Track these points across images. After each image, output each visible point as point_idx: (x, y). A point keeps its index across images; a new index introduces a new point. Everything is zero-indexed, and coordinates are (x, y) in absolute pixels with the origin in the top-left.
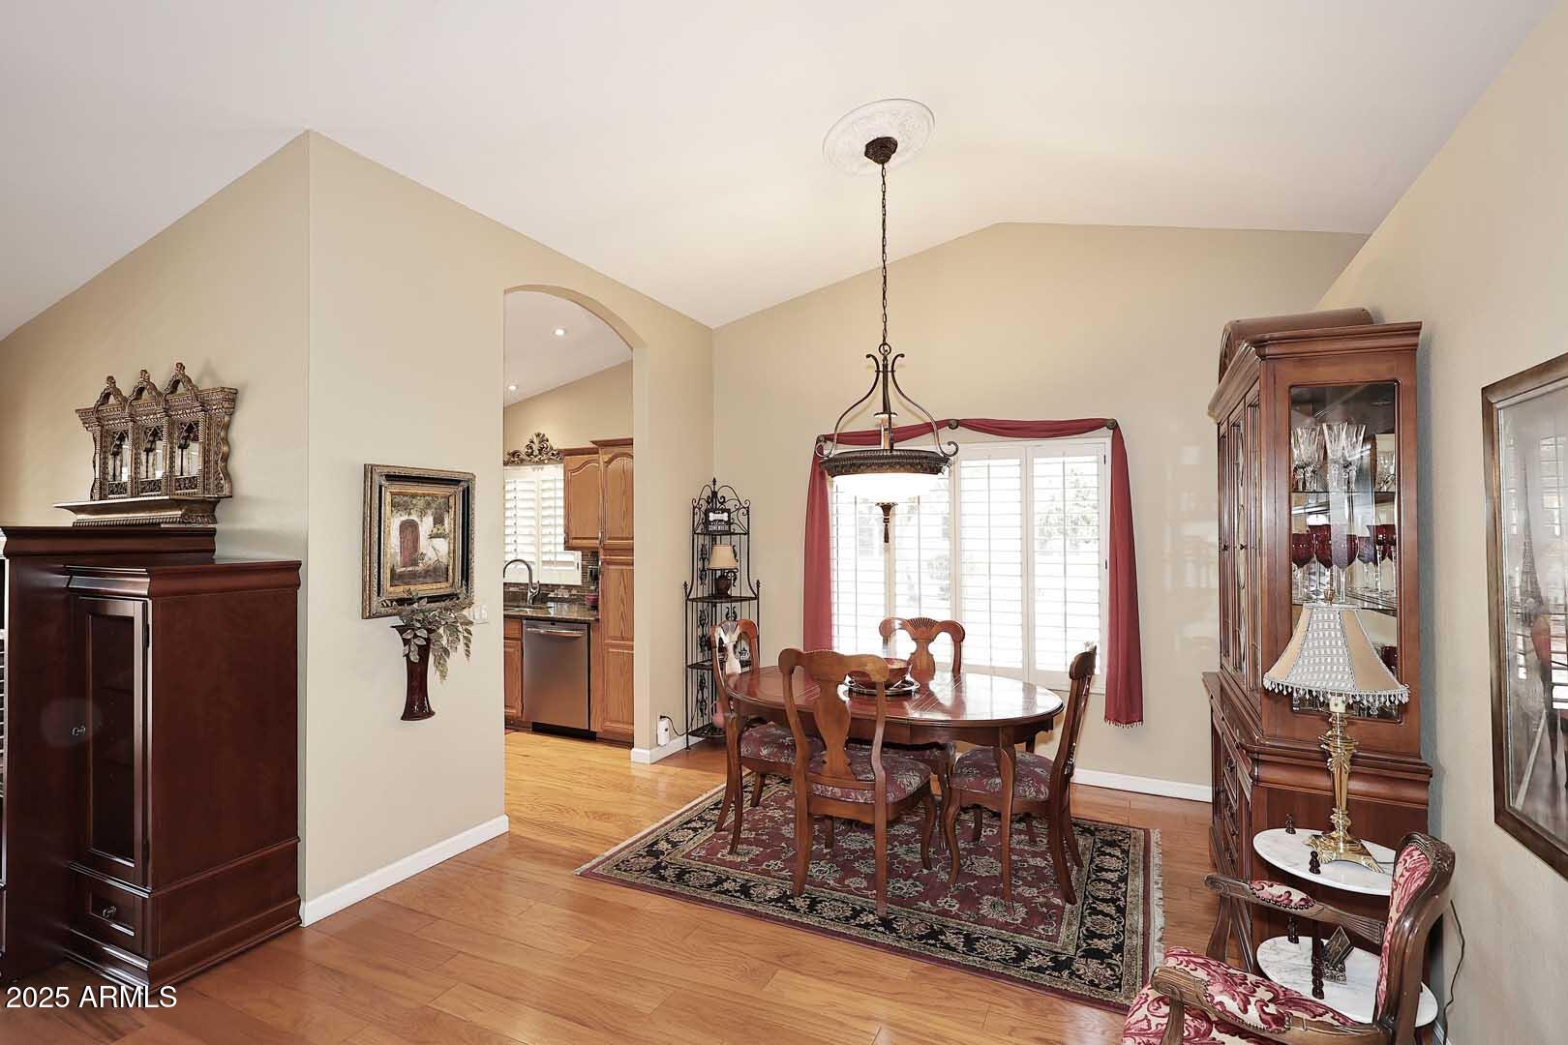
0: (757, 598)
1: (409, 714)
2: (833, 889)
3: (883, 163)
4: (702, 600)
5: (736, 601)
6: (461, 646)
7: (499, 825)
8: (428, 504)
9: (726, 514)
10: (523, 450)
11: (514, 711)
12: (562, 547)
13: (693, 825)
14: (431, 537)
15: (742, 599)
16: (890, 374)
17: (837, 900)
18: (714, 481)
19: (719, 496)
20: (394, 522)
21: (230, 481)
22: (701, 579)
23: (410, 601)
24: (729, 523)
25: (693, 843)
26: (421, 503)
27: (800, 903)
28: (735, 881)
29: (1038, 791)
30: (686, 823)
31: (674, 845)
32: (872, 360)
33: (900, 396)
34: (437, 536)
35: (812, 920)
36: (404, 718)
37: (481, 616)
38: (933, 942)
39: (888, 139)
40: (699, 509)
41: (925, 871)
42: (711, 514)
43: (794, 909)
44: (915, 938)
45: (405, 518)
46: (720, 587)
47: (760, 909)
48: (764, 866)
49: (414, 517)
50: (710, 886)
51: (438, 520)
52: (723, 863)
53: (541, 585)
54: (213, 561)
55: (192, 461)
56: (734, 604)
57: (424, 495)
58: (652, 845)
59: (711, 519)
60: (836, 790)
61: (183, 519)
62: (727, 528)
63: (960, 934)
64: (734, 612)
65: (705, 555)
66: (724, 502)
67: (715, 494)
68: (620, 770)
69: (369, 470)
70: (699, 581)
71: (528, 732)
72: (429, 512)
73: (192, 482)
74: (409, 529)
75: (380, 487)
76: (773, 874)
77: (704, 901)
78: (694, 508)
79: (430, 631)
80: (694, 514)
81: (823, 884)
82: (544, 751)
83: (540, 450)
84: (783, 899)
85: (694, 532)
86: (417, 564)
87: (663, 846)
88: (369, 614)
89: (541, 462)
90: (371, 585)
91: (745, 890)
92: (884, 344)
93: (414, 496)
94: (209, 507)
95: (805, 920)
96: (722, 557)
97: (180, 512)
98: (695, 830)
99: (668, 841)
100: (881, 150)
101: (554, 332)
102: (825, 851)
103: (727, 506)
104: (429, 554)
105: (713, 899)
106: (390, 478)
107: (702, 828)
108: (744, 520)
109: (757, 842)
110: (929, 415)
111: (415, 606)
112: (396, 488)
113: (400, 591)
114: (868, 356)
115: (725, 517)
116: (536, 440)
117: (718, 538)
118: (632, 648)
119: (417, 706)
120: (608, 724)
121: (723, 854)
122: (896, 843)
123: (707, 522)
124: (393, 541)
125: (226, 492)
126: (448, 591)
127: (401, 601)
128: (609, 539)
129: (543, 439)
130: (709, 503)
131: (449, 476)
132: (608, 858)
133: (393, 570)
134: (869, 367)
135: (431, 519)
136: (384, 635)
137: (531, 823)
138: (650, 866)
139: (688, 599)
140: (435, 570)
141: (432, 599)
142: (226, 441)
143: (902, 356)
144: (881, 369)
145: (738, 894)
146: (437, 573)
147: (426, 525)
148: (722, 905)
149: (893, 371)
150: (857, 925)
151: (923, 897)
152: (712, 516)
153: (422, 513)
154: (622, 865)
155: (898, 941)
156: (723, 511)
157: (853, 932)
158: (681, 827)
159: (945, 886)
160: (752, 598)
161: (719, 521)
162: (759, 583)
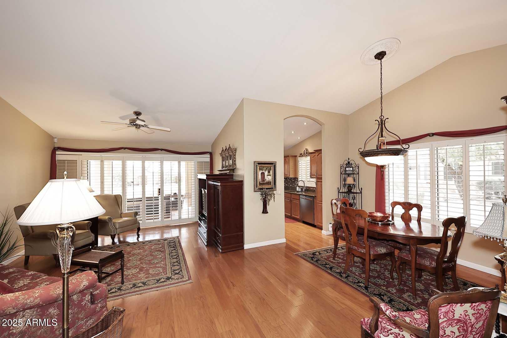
0: (361, 193)
1: (263, 212)
2: (356, 275)
3: (381, 59)
4: (345, 193)
5: (355, 193)
6: (273, 199)
7: (284, 240)
8: (267, 169)
9: (352, 168)
10: (303, 153)
11: (298, 217)
12: (309, 177)
13: (328, 251)
14: (267, 175)
15: (357, 193)
16: (383, 125)
17: (355, 278)
18: (349, 159)
19: (350, 163)
20: (260, 173)
21: (236, 166)
22: (344, 186)
23: (262, 189)
24: (353, 171)
25: (325, 255)
26: (265, 168)
27: (344, 275)
28: (330, 265)
29: (431, 263)
30: (326, 250)
31: (320, 254)
32: (377, 121)
33: (387, 131)
34: (269, 175)
35: (345, 280)
36: (262, 213)
37: (279, 193)
38: (378, 296)
39: (383, 52)
40: (343, 167)
41: (391, 280)
42: (347, 168)
43: (341, 276)
44: (373, 294)
45: (262, 172)
46: (350, 189)
47: (332, 273)
48: (340, 265)
49: (264, 171)
50: (323, 265)
51: (269, 172)
52: (330, 261)
53: (307, 187)
54: (233, 180)
55: (231, 162)
56: (355, 194)
57: (266, 167)
58: (314, 253)
59: (347, 170)
60: (356, 247)
61: (229, 172)
62: (352, 172)
63: (389, 298)
64: (355, 197)
65: (345, 180)
66: (352, 165)
67: (349, 162)
68: (318, 235)
69: (255, 162)
70: (343, 187)
71: (302, 223)
72: (267, 170)
73: (230, 166)
74: (263, 174)
75: (257, 165)
76: (341, 267)
77: (319, 267)
78: (341, 167)
79: (266, 195)
80: (341, 168)
81: (354, 273)
82: (303, 228)
83: (306, 153)
84: (340, 273)
85: (341, 173)
86: (264, 181)
87: (317, 253)
88: (255, 191)
89: (307, 156)
90: (256, 185)
91: (331, 268)
92: (382, 116)
93: (264, 167)
94: (233, 170)
95: (342, 279)
96: (350, 181)
97: (229, 171)
98: (327, 252)
99: (319, 253)
100: (380, 56)
101: (304, 124)
102: (361, 266)
104: (267, 179)
105: (322, 268)
106: (259, 164)
107: (329, 252)
108: (357, 170)
109: (342, 259)
110: (399, 138)
111: (264, 190)
112: (260, 165)
113: (261, 187)
114: (376, 121)
115: (351, 169)
116: (305, 150)
117: (350, 175)
118: (322, 204)
119: (265, 211)
120: (318, 223)
121: (331, 259)
122: (387, 271)
123: (346, 171)
124: (260, 177)
125: (235, 167)
126: (271, 187)
127: (260, 189)
128: (318, 175)
129: (307, 150)
130: (347, 165)
131: (271, 162)
132: (303, 253)
133: (260, 182)
134: (376, 124)
135: (267, 172)
136: (258, 195)
137: (291, 242)
138: (311, 257)
139: (339, 192)
140: (268, 182)
141: (267, 189)
142: (235, 158)
143: (388, 118)
144: (380, 124)
145: (329, 268)
146: (269, 183)
147: (266, 173)
148: (323, 269)
149: (384, 124)
150: (357, 285)
151: (384, 285)
152: (347, 169)
153: (266, 171)
154: (305, 255)
155: (367, 293)
157: (354, 286)
158: (324, 251)
159: (395, 286)
160: (360, 193)
161: (350, 170)
162: (361, 189)
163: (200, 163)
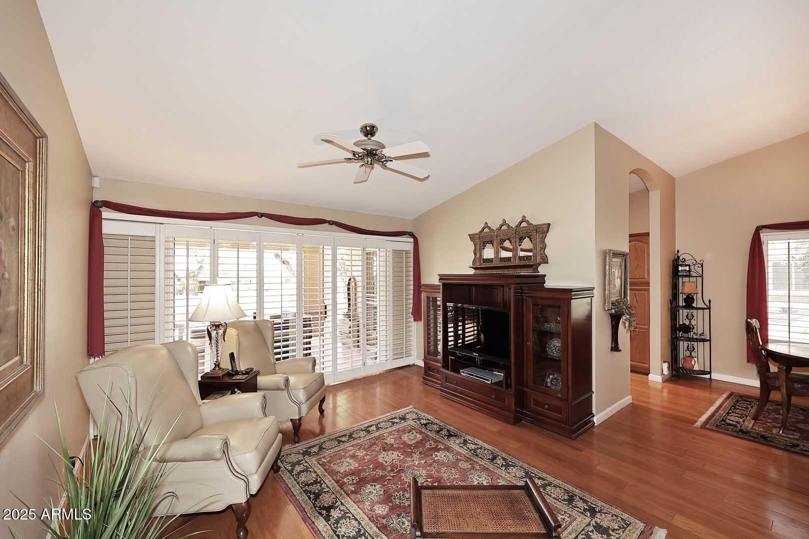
0: (709, 308)
1: (613, 350)
7: (627, 400)
9: (688, 267)
14: (617, 278)
15: (698, 309)
18: (677, 251)
19: (681, 259)
24: (689, 271)
26: (615, 264)
42: (680, 267)
46: (689, 302)
51: (618, 272)
54: (545, 287)
56: (692, 311)
57: (616, 261)
62: (688, 273)
64: (692, 315)
66: (685, 261)
67: (678, 257)
69: (608, 252)
75: (612, 258)
78: (670, 264)
80: (670, 267)
85: (673, 276)
88: (608, 309)
96: (689, 287)
103: (687, 263)
104: (617, 285)
108: (699, 270)
115: (687, 268)
119: (614, 346)
123: (678, 272)
139: (671, 307)
140: (617, 292)
152: (681, 269)
153: (616, 269)
156: (686, 265)
160: (706, 309)
161: (684, 270)
162: (710, 301)
163: (397, 253)
